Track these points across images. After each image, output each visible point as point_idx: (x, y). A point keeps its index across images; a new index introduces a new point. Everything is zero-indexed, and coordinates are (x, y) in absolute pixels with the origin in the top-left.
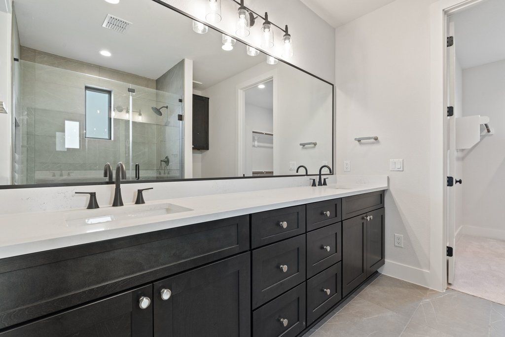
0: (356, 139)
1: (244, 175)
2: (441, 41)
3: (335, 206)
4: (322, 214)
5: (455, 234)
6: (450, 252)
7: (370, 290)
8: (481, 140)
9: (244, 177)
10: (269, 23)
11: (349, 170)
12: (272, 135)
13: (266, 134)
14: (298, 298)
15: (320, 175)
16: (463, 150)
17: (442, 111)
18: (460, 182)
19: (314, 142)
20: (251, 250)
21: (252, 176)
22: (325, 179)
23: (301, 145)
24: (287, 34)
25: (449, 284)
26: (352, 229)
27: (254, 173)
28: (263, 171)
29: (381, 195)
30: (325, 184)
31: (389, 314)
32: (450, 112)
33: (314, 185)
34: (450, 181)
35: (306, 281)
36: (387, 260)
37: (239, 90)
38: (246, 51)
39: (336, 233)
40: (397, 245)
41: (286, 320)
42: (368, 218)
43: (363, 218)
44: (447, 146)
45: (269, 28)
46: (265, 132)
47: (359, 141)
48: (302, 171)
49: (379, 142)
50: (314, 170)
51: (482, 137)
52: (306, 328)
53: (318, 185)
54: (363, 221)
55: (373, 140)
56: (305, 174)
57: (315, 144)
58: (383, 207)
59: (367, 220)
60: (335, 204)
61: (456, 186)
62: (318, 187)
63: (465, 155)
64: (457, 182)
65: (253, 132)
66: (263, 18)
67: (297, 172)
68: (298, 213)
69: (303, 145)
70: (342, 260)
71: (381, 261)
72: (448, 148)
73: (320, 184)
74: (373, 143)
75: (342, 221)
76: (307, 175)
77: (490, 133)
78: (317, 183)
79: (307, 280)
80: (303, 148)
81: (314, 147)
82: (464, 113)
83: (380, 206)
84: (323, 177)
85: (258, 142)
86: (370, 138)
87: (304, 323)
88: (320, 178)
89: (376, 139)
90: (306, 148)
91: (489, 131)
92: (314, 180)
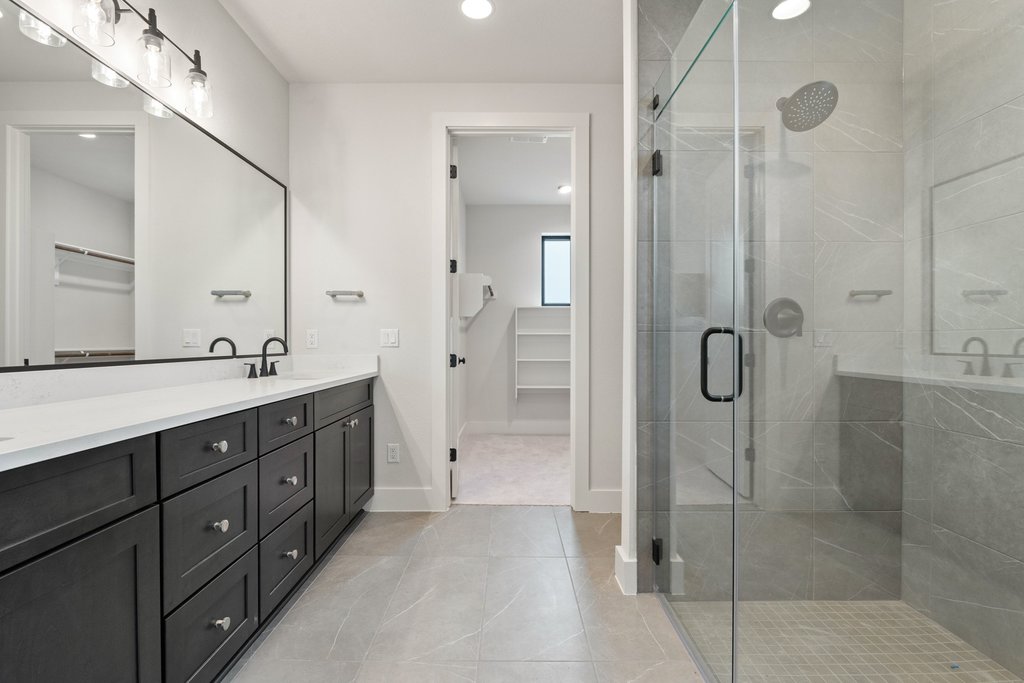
0: (328, 293)
1: (26, 361)
2: (445, 172)
3: (303, 407)
4: (283, 422)
5: (459, 435)
6: (453, 455)
7: (355, 540)
8: (484, 305)
9: (27, 367)
10: (160, 35)
11: (316, 346)
12: (133, 263)
13: (90, 254)
14: (246, 577)
15: (264, 355)
16: (466, 318)
17: (445, 267)
18: (463, 361)
19: (245, 290)
20: (160, 501)
21: (53, 363)
22: (272, 364)
23: (214, 293)
24: (198, 68)
25: (453, 499)
26: (329, 443)
27: (58, 355)
28: (82, 349)
29: (368, 386)
30: (273, 372)
31: (385, 560)
32: (453, 266)
33: (252, 374)
34: (454, 361)
35: (258, 543)
36: (377, 488)
37: (9, 128)
38: (90, 71)
39: (305, 454)
40: (390, 460)
41: (226, 618)
42: (352, 423)
43: (344, 425)
44: (450, 312)
45: (159, 45)
46: (87, 249)
47: (334, 296)
48: (223, 349)
49: (364, 301)
50: (250, 346)
51: (486, 302)
52: (260, 625)
53: (261, 375)
54: (343, 430)
55: (356, 297)
56: (231, 354)
57: (247, 295)
58: (372, 405)
59: (351, 426)
60: (303, 404)
61: (459, 366)
62: (260, 380)
63: (469, 324)
64: (460, 361)
65: (57, 247)
66: (145, 19)
67: (211, 350)
68: (244, 423)
69: (219, 294)
70: (314, 499)
71: (369, 492)
72: (451, 315)
73: (264, 373)
74: (355, 302)
75: (314, 432)
76: (234, 355)
77: (493, 297)
78: (258, 372)
79: (259, 541)
80: (217, 300)
81: (245, 301)
82: (468, 270)
83: (368, 403)
84: (269, 360)
85: (61, 272)
86: (351, 293)
87: (256, 619)
88: (264, 362)
89: (361, 295)
90: (225, 302)
91: (492, 295)
92: (253, 366)
